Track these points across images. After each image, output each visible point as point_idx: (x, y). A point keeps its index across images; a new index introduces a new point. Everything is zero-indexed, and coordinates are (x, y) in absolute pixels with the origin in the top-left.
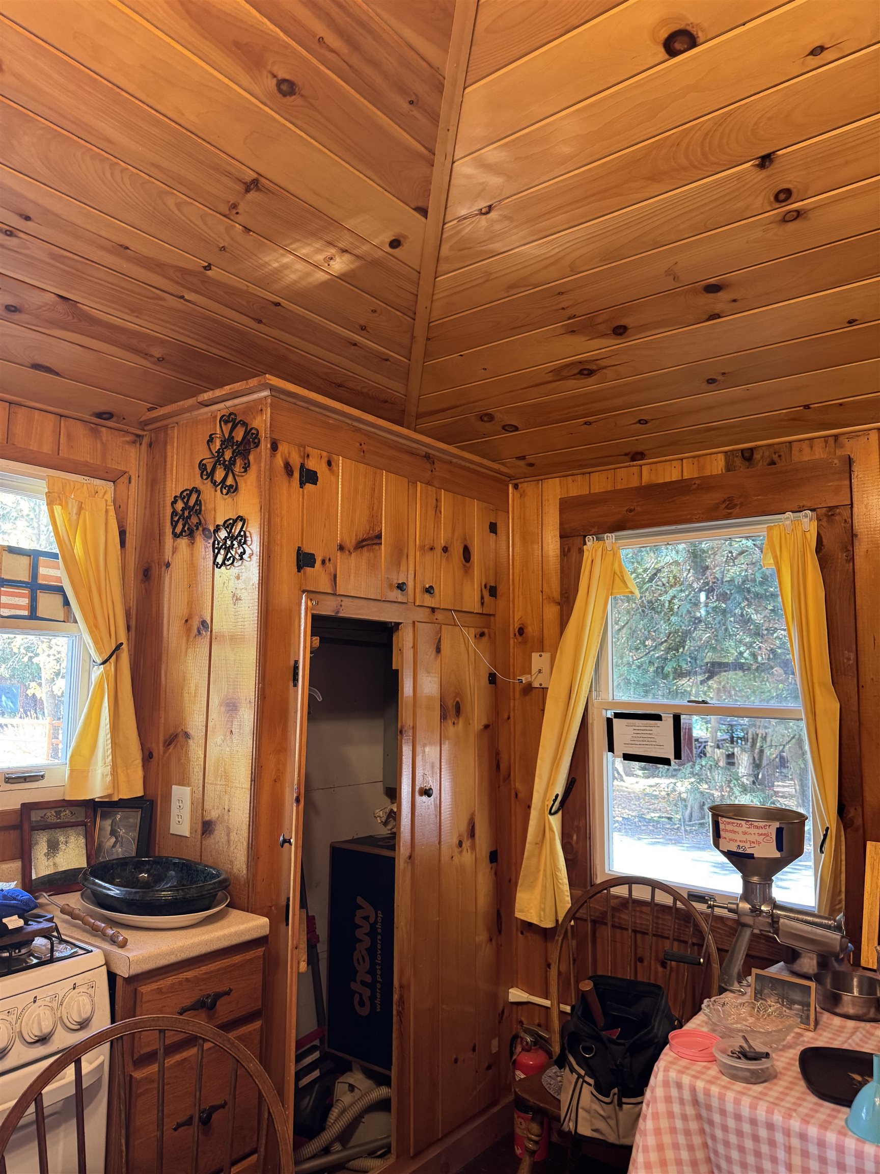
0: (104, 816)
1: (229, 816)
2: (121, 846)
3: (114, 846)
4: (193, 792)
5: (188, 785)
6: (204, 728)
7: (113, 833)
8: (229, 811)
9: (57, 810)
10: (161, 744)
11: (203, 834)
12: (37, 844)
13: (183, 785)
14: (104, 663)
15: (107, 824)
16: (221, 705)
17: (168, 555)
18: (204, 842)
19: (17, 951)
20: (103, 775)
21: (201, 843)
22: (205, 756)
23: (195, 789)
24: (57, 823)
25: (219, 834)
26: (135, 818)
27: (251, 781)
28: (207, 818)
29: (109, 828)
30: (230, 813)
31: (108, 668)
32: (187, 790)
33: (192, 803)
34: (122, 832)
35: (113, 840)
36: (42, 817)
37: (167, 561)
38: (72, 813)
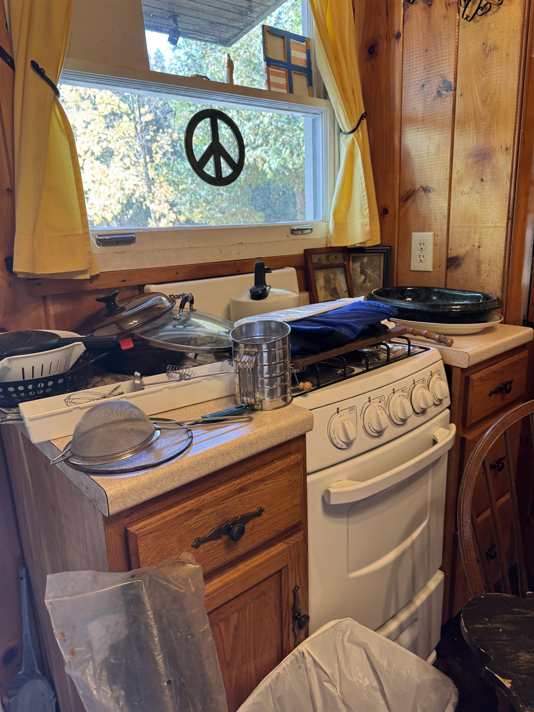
0: (355, 260)
1: (479, 251)
2: (370, 281)
3: (364, 281)
4: (435, 236)
5: (430, 230)
6: (448, 181)
7: (363, 272)
8: (479, 247)
9: (327, 254)
10: (397, 202)
11: (447, 268)
12: (318, 279)
13: (423, 231)
14: (353, 131)
15: (357, 266)
16: (468, 158)
17: (398, 26)
18: (449, 274)
19: (376, 348)
20: (362, 225)
21: (446, 275)
22: (449, 205)
23: (438, 233)
24: (328, 265)
25: (468, 267)
26: (380, 261)
27: (508, 219)
28: (452, 254)
29: (359, 269)
30: (481, 249)
31: (357, 136)
32: (428, 236)
33: (435, 245)
34: (369, 272)
35: (363, 277)
36: (318, 260)
37: (396, 32)
38: (335, 257)
